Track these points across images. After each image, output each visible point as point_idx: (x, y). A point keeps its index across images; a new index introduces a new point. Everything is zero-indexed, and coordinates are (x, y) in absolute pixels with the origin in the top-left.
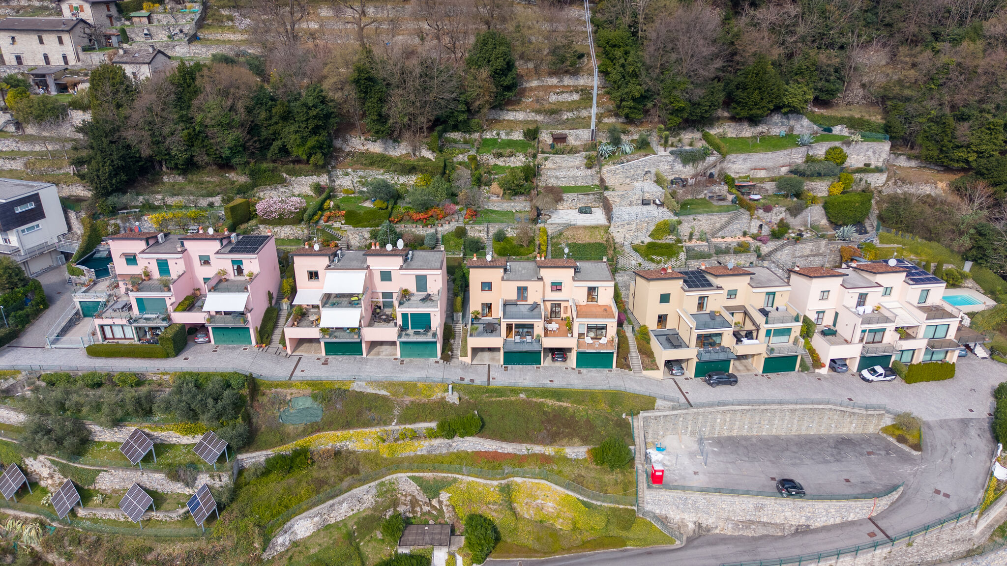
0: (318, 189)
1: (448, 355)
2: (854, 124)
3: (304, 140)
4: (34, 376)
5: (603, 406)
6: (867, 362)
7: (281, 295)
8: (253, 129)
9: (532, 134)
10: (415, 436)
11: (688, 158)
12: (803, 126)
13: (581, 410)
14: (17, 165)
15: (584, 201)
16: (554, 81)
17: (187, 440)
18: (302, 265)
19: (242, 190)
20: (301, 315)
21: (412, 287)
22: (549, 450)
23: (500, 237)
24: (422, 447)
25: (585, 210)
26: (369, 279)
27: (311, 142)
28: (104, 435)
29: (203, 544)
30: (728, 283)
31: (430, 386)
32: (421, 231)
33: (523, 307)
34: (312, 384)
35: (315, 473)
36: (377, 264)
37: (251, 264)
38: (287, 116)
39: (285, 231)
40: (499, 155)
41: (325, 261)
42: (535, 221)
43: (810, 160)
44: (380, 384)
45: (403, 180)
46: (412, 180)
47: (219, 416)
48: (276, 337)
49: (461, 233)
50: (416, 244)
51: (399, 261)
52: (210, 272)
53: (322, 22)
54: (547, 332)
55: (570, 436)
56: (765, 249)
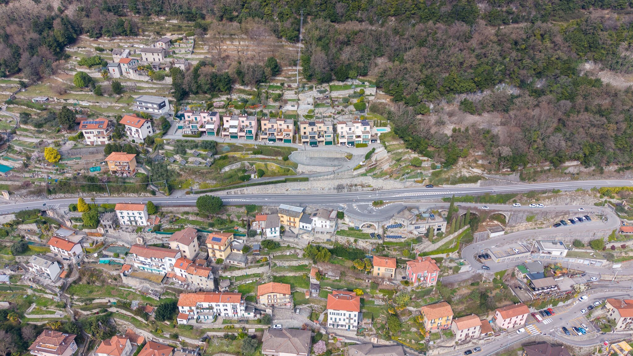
0: (228, 99)
1: (256, 139)
2: (370, 82)
3: (224, 87)
4: (173, 140)
5: (287, 150)
6: (349, 143)
7: (220, 125)
8: (212, 84)
9: (282, 84)
10: (248, 154)
11: (321, 92)
12: (356, 82)
13: (282, 151)
14: (154, 91)
15: (293, 103)
16: (290, 68)
17: (204, 153)
18: (225, 119)
19: (210, 99)
20: (225, 130)
21: (248, 125)
22: (275, 158)
23: (271, 113)
24: (250, 156)
25: (293, 106)
26: (239, 122)
27: (226, 88)
28: (189, 151)
29: (209, 170)
30: (318, 125)
31: (251, 145)
32: (252, 111)
33: (273, 130)
34: (228, 143)
35: (229, 160)
36: (241, 119)
37: (214, 118)
38: (220, 81)
39: (221, 110)
40: (273, 90)
41: (230, 118)
42: (279, 109)
43: (355, 93)
44: (241, 144)
45: (248, 97)
46: (251, 97)
47: (211, 148)
48: (220, 134)
49: (262, 111)
50: (250, 114)
51: (245, 118)
52: (206, 120)
53: (228, 45)
54: (278, 135)
55: (279, 156)
56: (336, 117)
